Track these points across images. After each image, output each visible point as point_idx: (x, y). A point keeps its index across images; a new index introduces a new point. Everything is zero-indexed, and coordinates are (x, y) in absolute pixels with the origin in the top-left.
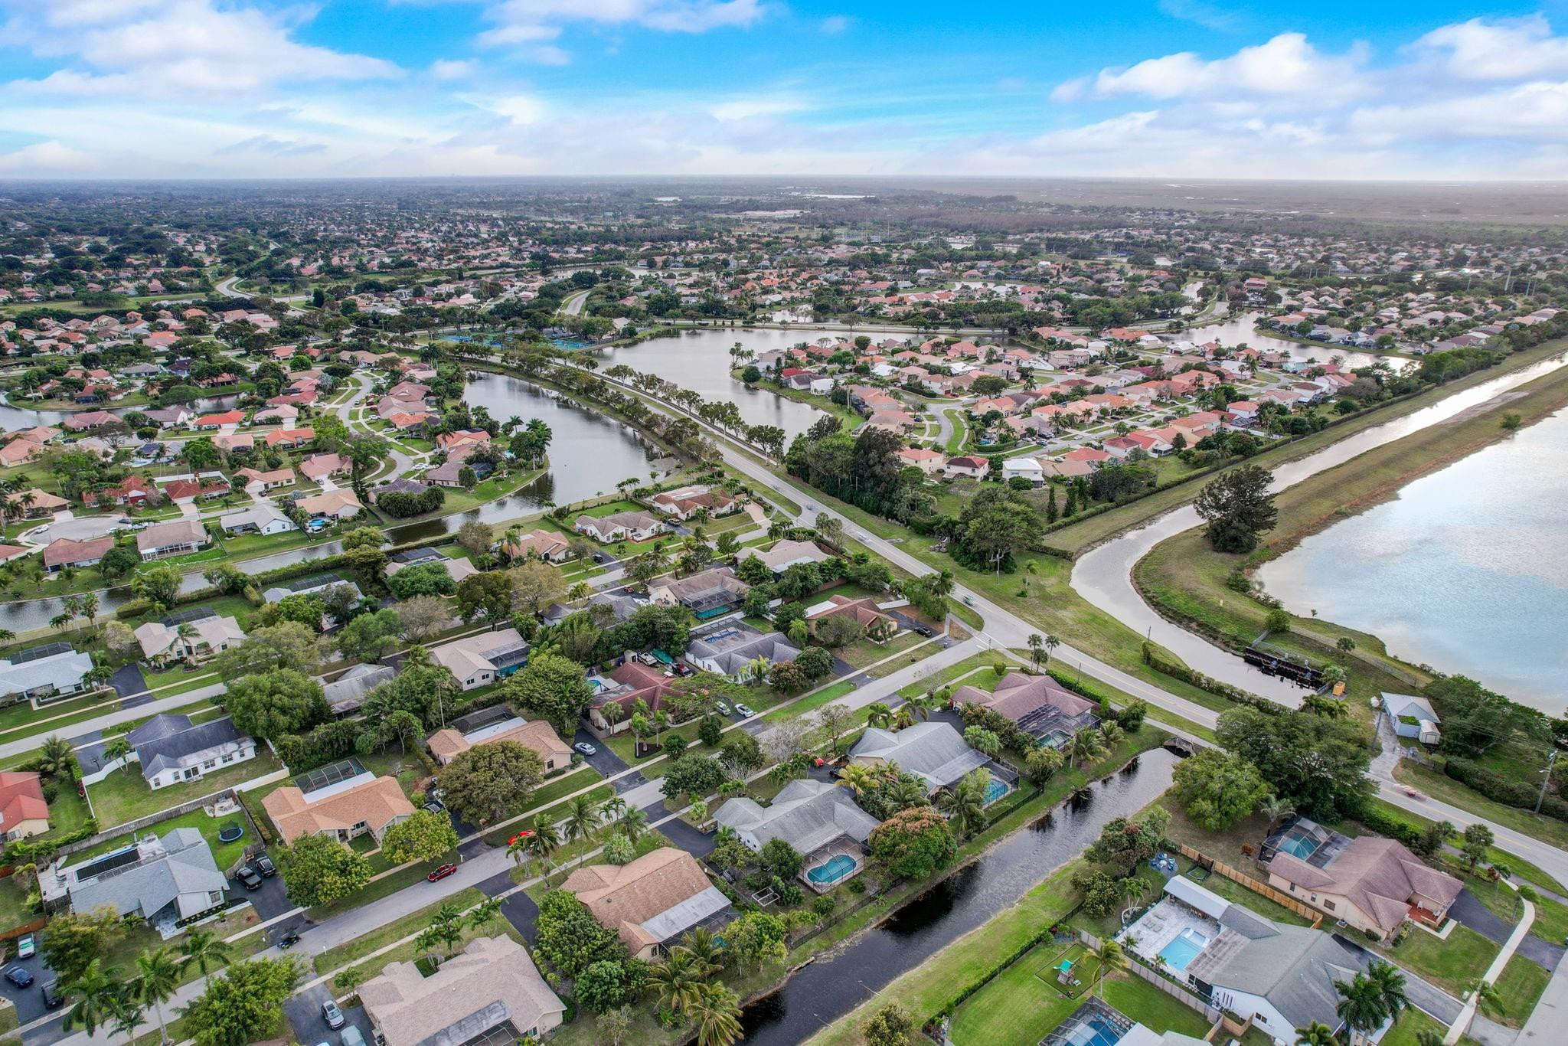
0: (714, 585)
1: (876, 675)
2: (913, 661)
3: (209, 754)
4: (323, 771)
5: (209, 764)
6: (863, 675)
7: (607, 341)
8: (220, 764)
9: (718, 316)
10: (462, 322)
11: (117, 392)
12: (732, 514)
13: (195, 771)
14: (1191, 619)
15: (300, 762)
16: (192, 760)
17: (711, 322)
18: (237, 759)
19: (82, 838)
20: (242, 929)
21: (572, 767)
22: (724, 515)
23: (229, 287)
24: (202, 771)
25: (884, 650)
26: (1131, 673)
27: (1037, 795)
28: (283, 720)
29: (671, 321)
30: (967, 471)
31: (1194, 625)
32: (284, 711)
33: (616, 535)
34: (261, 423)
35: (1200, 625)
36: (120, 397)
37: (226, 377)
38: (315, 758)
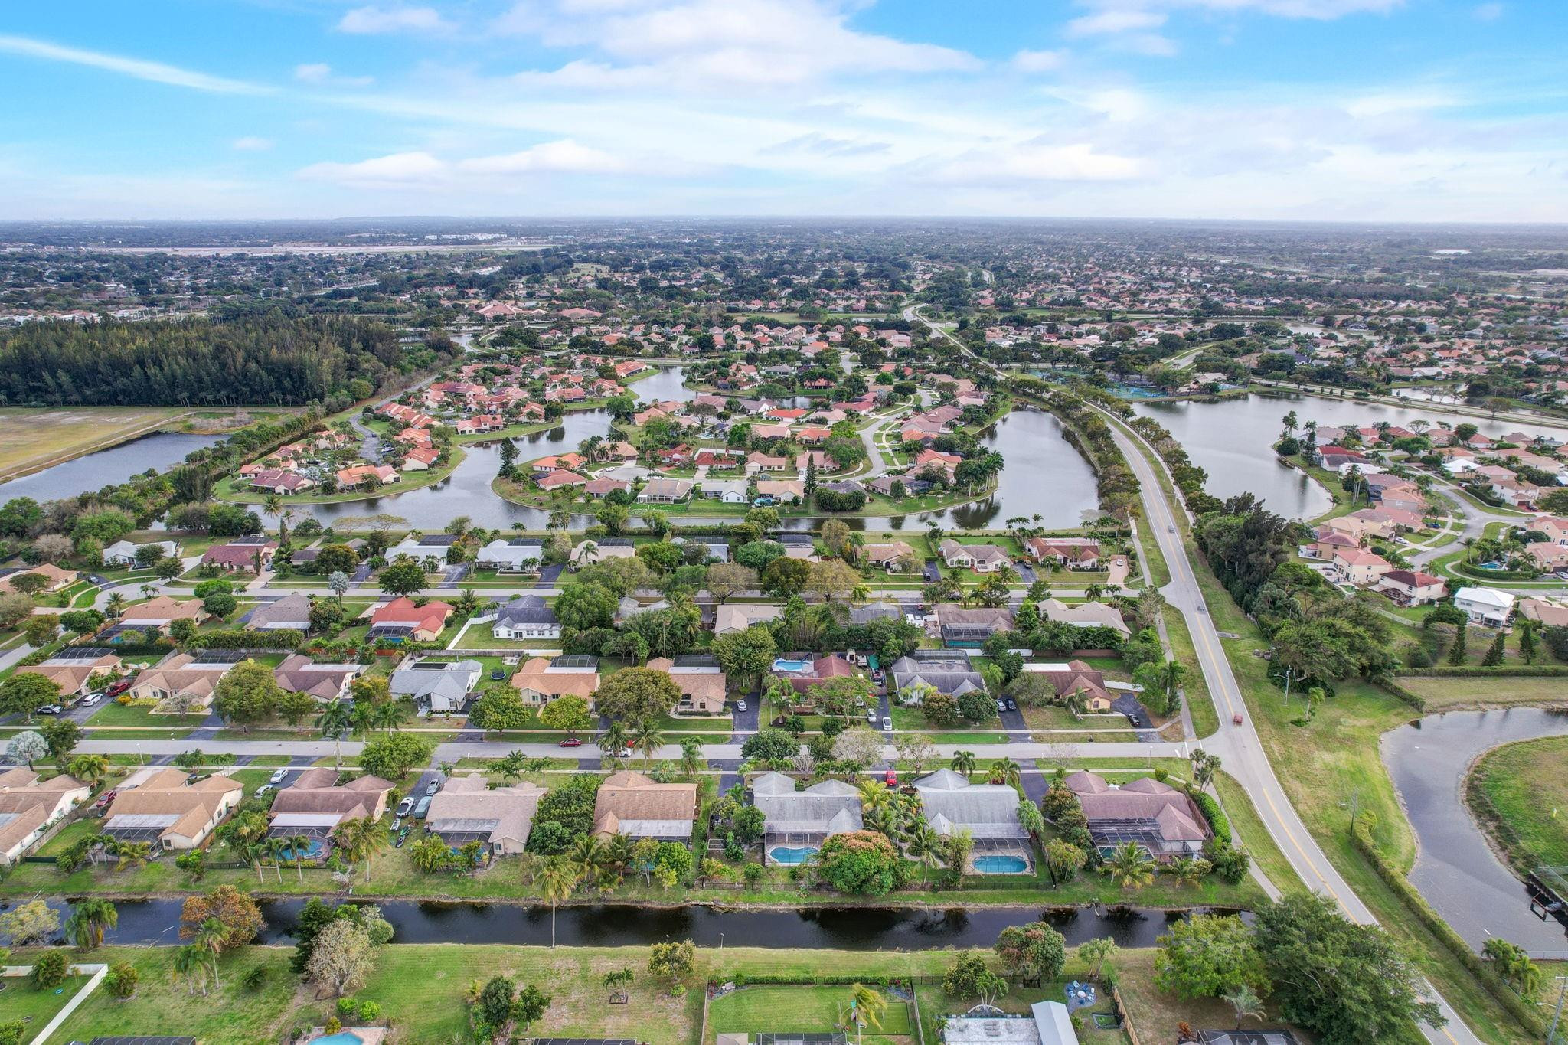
0: (984, 621)
1: (1039, 739)
2: (1091, 740)
3: (533, 626)
4: (580, 657)
5: (530, 633)
6: (1028, 735)
7: (1182, 394)
8: (536, 636)
9: (1336, 384)
10: (1057, 360)
11: (745, 384)
12: (1093, 570)
13: (521, 634)
14: (1494, 817)
15: (569, 648)
16: (522, 627)
17: (1318, 389)
18: (547, 636)
19: (434, 648)
20: (450, 727)
21: (719, 714)
22: (1082, 570)
23: (914, 313)
24: (525, 636)
25: (1074, 720)
26: (1315, 834)
27: (1047, 887)
28: (576, 616)
29: (1273, 383)
30: (1403, 588)
31: (1492, 825)
32: (579, 610)
33: (959, 562)
34: (812, 421)
35: (1499, 828)
36: (746, 388)
37: (822, 382)
38: (581, 649)
